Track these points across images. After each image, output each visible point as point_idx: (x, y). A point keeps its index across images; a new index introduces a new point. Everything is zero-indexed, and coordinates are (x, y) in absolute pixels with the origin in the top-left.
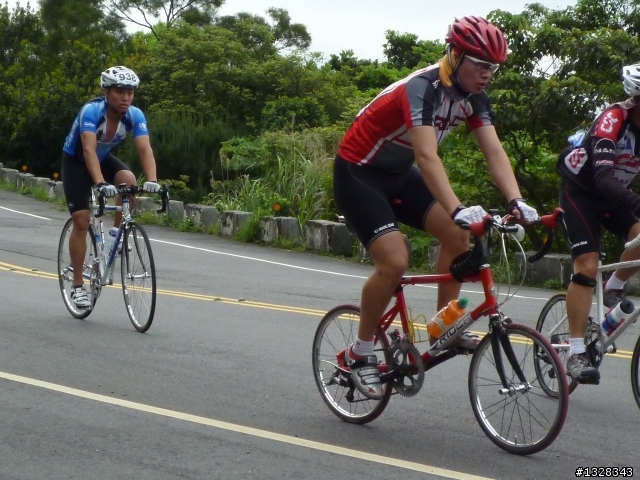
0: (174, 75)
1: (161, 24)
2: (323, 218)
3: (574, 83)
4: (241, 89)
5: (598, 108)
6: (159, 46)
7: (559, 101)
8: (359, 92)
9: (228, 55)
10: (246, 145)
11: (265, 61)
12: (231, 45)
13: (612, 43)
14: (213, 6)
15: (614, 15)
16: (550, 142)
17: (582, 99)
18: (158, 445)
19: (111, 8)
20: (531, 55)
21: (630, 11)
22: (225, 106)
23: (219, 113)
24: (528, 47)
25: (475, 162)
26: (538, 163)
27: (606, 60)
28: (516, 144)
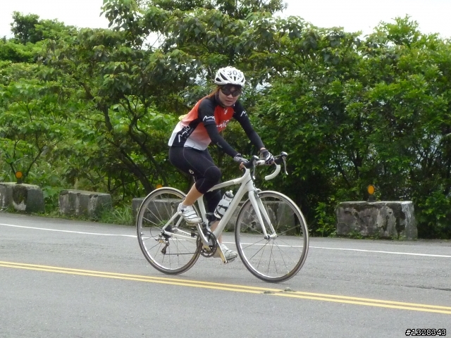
3: (177, 55)
5: (198, 75)
7: (165, 70)
13: (210, 22)
16: (157, 104)
17: (185, 67)
20: (141, 33)
24: (137, 25)
25: (94, 123)
26: (147, 122)
27: (204, 35)
28: (129, 107)
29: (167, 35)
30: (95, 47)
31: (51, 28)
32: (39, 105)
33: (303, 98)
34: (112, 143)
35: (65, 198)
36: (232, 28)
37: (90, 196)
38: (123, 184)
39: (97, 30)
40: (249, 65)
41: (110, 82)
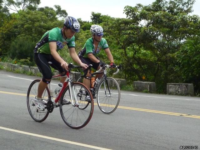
0: (25, 26)
1: (20, 10)
2: (73, 71)
3: (152, 28)
5: (159, 36)
6: (20, 17)
7: (147, 34)
8: (83, 31)
9: (42, 20)
11: (54, 22)
12: (43, 16)
13: (164, 16)
14: (37, 4)
15: (164, 7)
16: (144, 47)
17: (154, 33)
18: (28, 144)
19: (5, 5)
20: (138, 20)
21: (169, 6)
23: (39, 38)
24: (137, 17)
25: (120, 53)
26: (140, 53)
27: (162, 21)
28: (134, 47)
29: (148, 21)
30: (121, 25)
31: (105, 18)
33: (198, 45)
34: (127, 61)
36: (172, 19)
37: (118, 80)
38: (130, 77)
39: (122, 19)
40: (178, 33)
41: (126, 38)
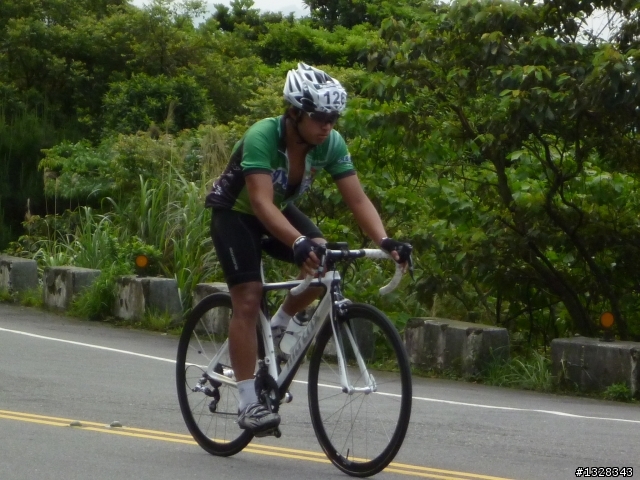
4: (69, 62)
8: (264, 66)
10: (84, 154)
11: (108, 14)
16: (602, 153)
20: (575, 9)
22: (40, 89)
23: (31, 102)
25: (475, 187)
26: (580, 187)
28: (548, 156)
29: (627, 14)
30: (484, 36)
32: (365, 149)
34: (511, 227)
35: (417, 333)
37: (468, 332)
41: (512, 105)
